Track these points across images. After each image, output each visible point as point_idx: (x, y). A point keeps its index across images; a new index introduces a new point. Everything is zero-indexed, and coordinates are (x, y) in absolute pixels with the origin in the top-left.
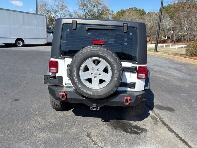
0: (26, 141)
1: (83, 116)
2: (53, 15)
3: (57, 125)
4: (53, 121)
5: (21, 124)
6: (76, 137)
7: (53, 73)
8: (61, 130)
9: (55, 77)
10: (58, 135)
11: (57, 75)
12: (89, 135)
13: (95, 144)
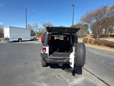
0: (35, 81)
1: (55, 68)
2: (33, 29)
3: (45, 73)
4: (43, 71)
5: (31, 74)
6: (55, 77)
7: (44, 52)
8: (48, 75)
9: (45, 54)
10: (47, 77)
11: (46, 53)
12: (59, 76)
13: (63, 79)
